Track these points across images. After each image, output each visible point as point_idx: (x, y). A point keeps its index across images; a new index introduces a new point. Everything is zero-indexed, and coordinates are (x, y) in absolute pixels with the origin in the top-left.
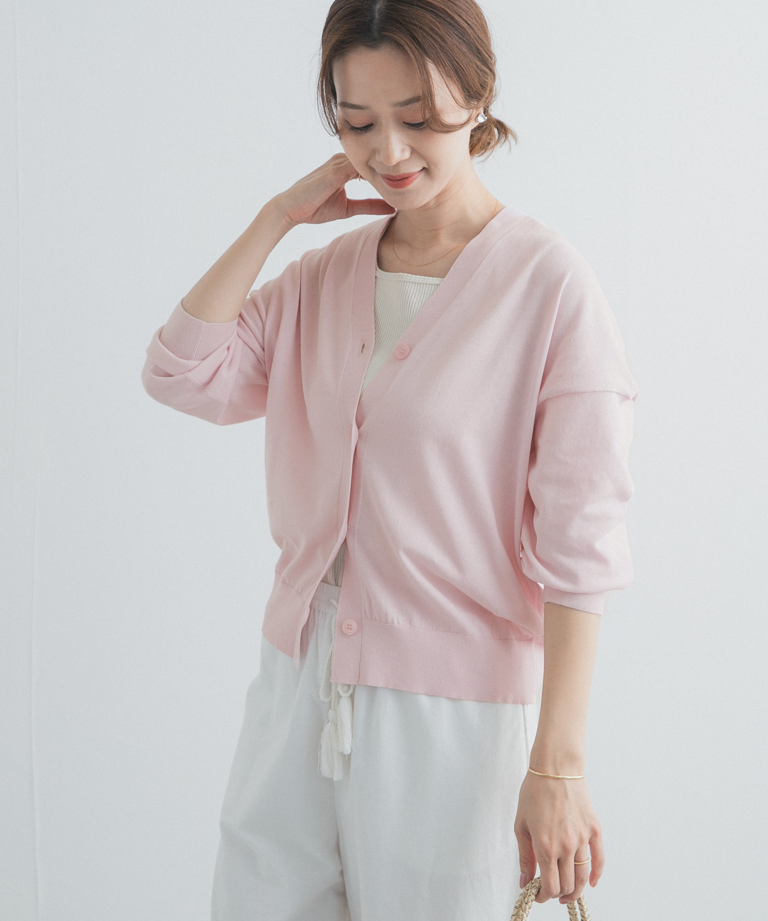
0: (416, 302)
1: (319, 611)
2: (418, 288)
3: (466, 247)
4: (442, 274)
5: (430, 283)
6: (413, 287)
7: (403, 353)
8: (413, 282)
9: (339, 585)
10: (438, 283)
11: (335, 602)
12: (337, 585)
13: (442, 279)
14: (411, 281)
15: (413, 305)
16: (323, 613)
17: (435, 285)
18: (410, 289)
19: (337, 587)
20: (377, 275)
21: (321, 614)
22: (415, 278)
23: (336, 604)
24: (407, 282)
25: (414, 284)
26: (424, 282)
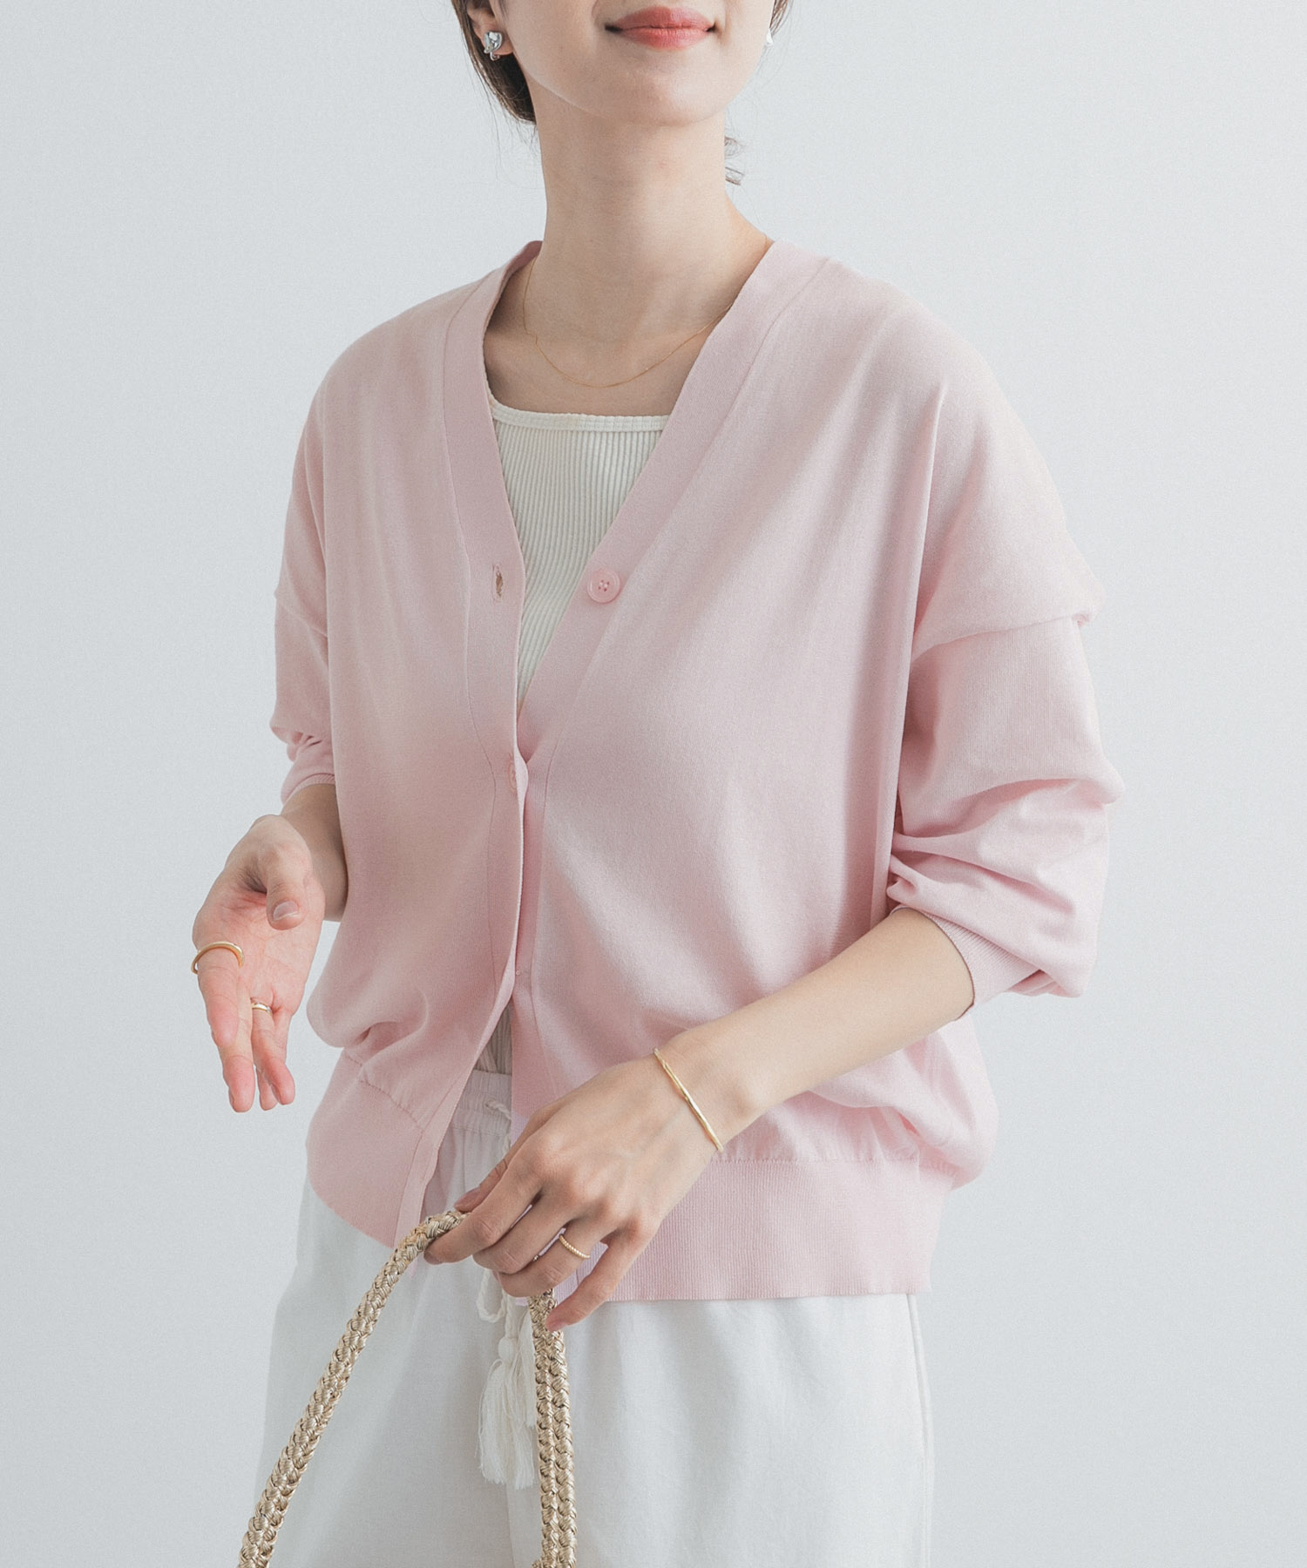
0: (616, 475)
1: (464, 1131)
2: (616, 444)
3: (707, 342)
4: (664, 405)
5: (640, 429)
6: (604, 442)
7: (605, 590)
8: (602, 433)
9: (507, 1071)
10: (657, 428)
11: (502, 1105)
12: (501, 1071)
13: (665, 417)
14: (597, 429)
15: (612, 483)
16: (473, 1133)
17: (650, 432)
18: (597, 447)
19: (502, 1075)
20: (496, 418)
21: (468, 1134)
22: (605, 421)
23: (506, 1111)
24: (589, 432)
25: (605, 436)
26: (626, 430)
